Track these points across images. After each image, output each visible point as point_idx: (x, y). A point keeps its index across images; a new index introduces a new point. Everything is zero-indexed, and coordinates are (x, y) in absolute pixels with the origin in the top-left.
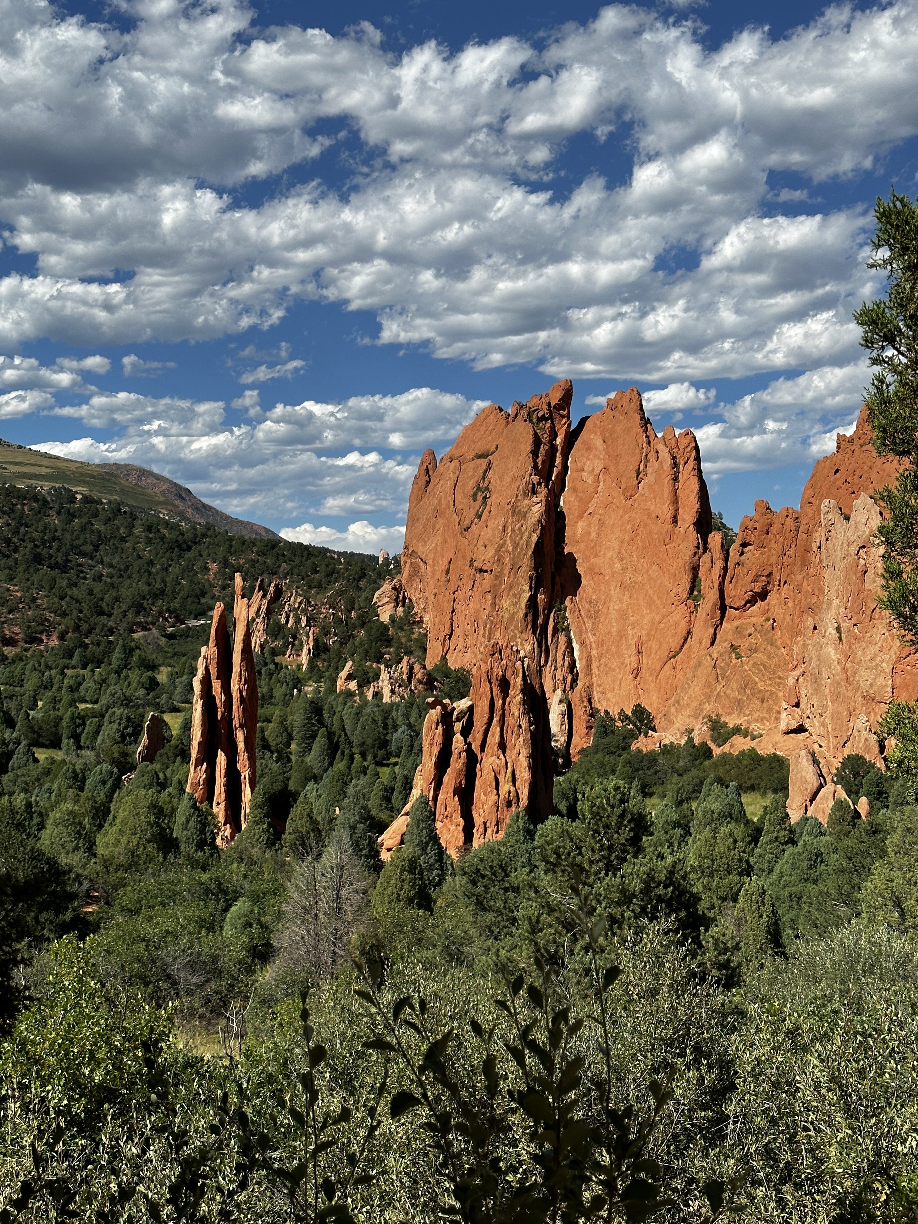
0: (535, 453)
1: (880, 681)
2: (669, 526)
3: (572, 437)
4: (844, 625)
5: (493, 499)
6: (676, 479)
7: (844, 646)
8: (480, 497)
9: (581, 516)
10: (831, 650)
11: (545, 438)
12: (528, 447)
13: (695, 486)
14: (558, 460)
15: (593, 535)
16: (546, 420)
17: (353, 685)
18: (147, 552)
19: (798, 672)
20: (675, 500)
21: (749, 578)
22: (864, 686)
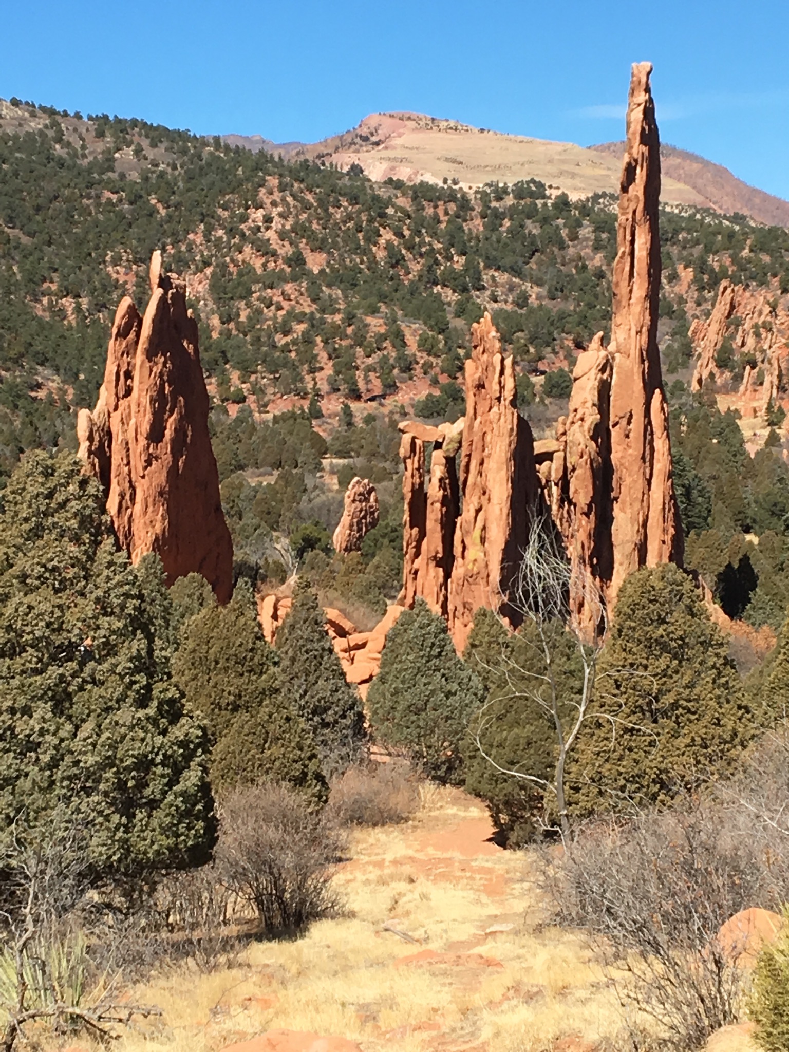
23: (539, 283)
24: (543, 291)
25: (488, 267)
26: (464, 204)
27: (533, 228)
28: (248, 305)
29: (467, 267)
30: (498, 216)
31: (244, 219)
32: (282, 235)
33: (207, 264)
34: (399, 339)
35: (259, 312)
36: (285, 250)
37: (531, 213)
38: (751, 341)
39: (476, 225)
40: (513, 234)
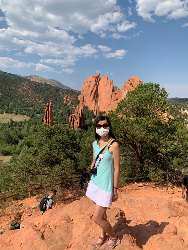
0: (95, 81)
2: (109, 91)
3: (100, 80)
5: (91, 87)
6: (110, 85)
9: (100, 89)
11: (96, 80)
12: (94, 81)
13: (112, 86)
14: (98, 82)
16: (97, 78)
17: (74, 107)
18: (54, 90)
20: (110, 88)
21: (116, 97)
26: (42, 85)
28: (26, 92)
32: (28, 86)
36: (28, 87)
40: (47, 88)
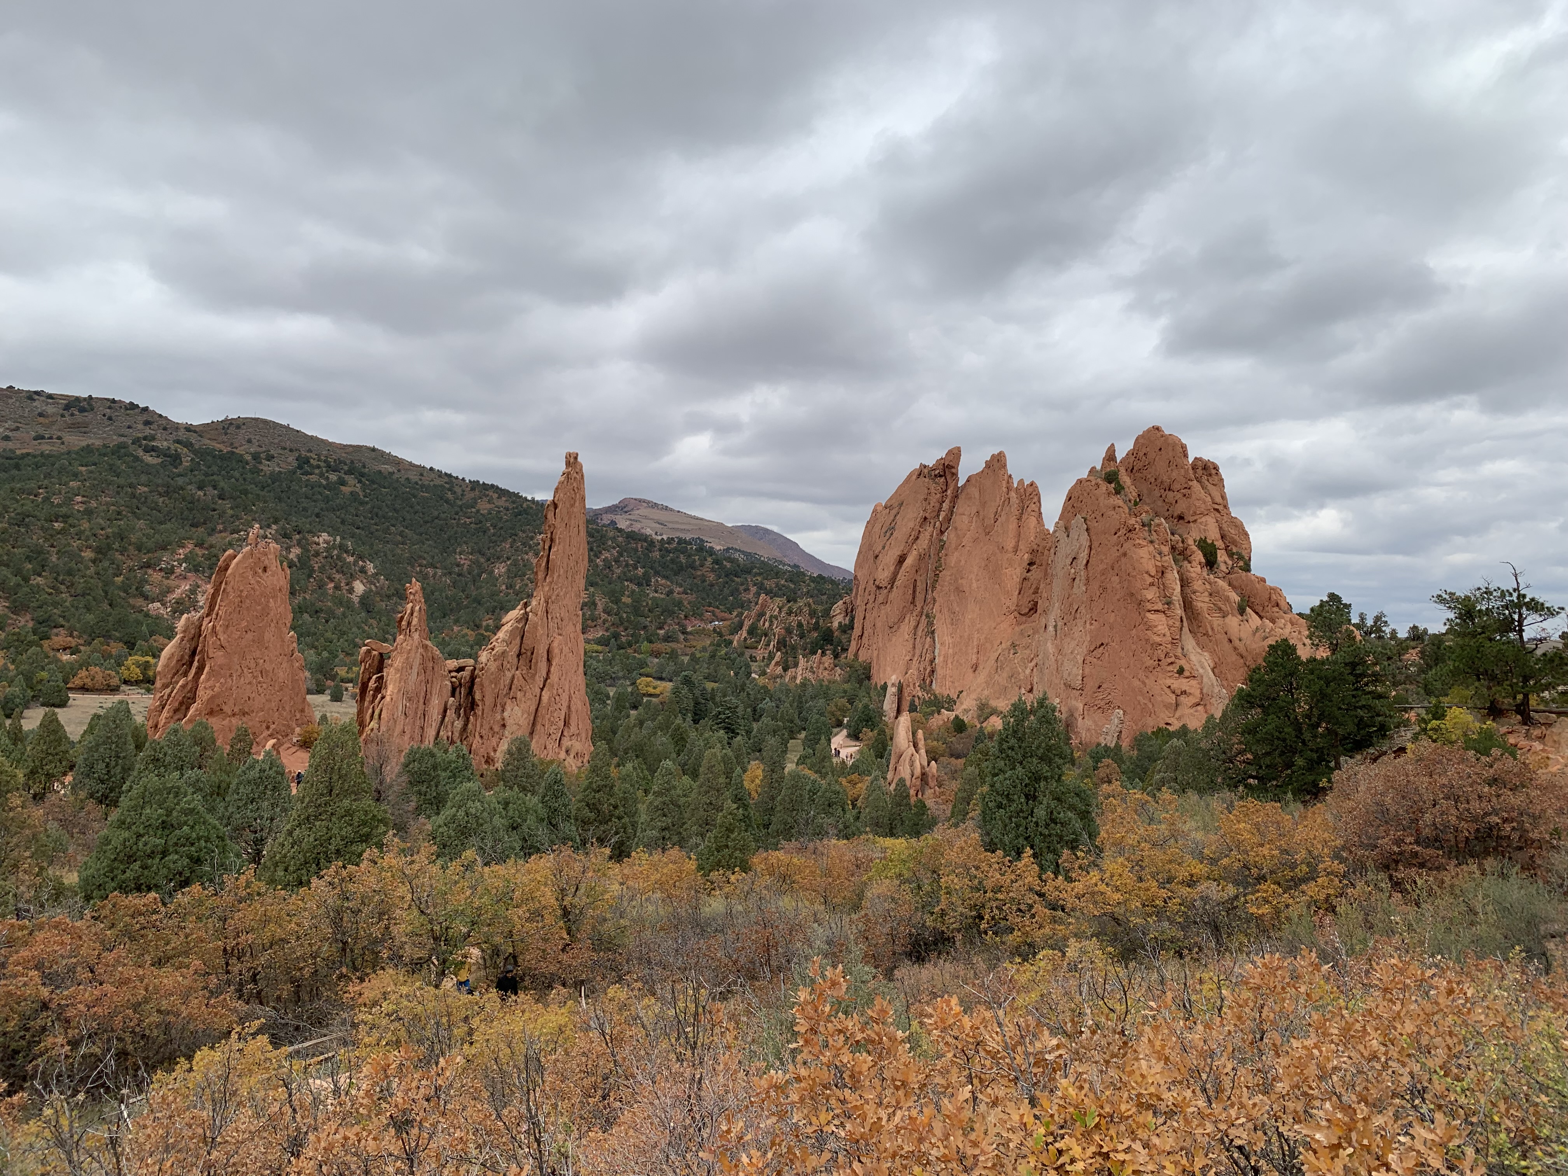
1: (1075, 670)
4: (1060, 624)
5: (896, 535)
6: (1020, 519)
7: (1058, 642)
8: (888, 534)
9: (956, 549)
10: (1049, 644)
11: (937, 491)
14: (945, 506)
15: (963, 562)
16: (941, 476)
17: (779, 670)
18: (712, 577)
19: (1033, 663)
20: (1017, 535)
21: (1032, 591)
22: (1065, 675)
23: (681, 586)
24: (681, 590)
25: (655, 576)
26: (652, 543)
27: (683, 559)
28: (522, 580)
29: (645, 574)
30: (668, 551)
31: (532, 538)
33: (508, 559)
34: (594, 604)
35: (527, 585)
37: (683, 552)
38: (767, 624)
39: (656, 554)
40: (672, 561)
